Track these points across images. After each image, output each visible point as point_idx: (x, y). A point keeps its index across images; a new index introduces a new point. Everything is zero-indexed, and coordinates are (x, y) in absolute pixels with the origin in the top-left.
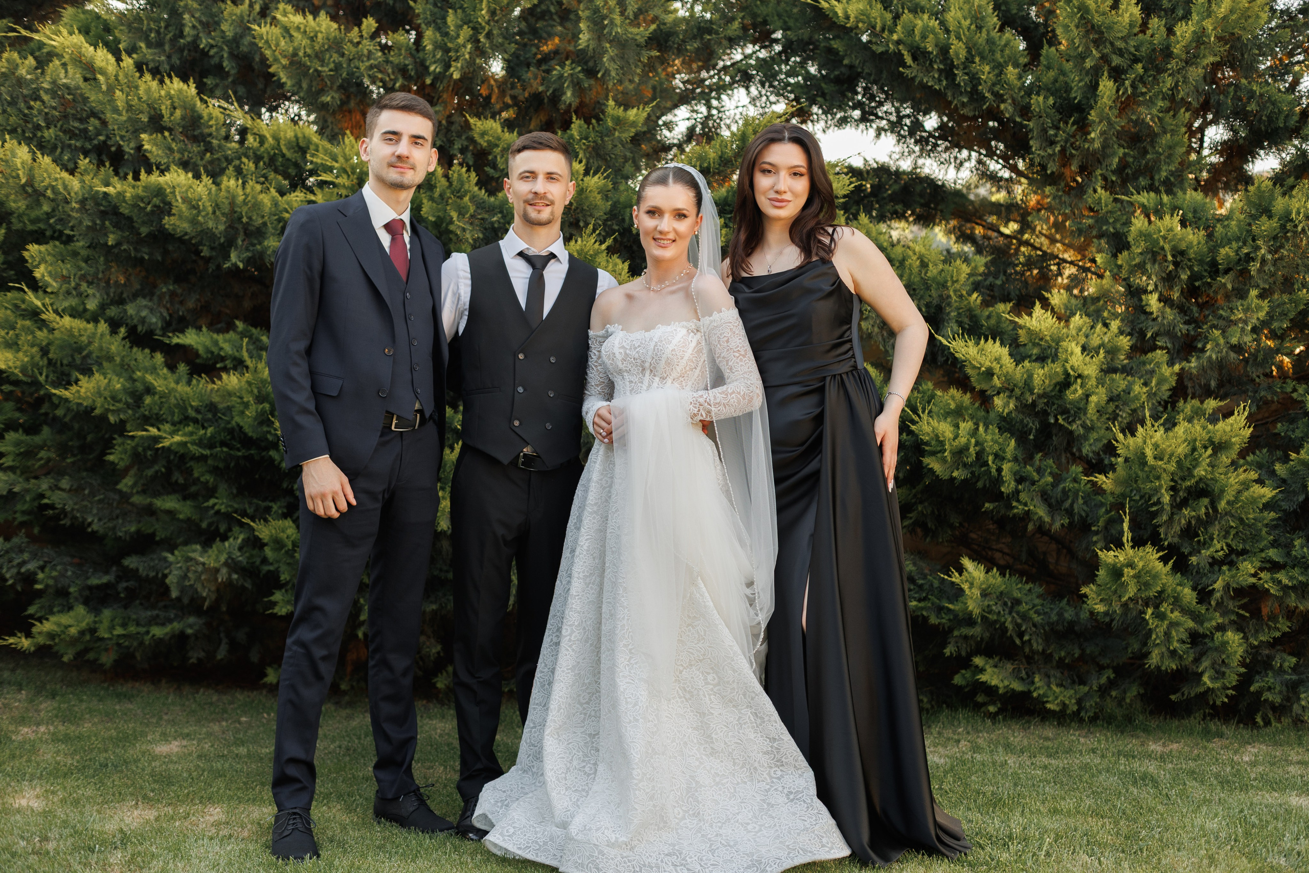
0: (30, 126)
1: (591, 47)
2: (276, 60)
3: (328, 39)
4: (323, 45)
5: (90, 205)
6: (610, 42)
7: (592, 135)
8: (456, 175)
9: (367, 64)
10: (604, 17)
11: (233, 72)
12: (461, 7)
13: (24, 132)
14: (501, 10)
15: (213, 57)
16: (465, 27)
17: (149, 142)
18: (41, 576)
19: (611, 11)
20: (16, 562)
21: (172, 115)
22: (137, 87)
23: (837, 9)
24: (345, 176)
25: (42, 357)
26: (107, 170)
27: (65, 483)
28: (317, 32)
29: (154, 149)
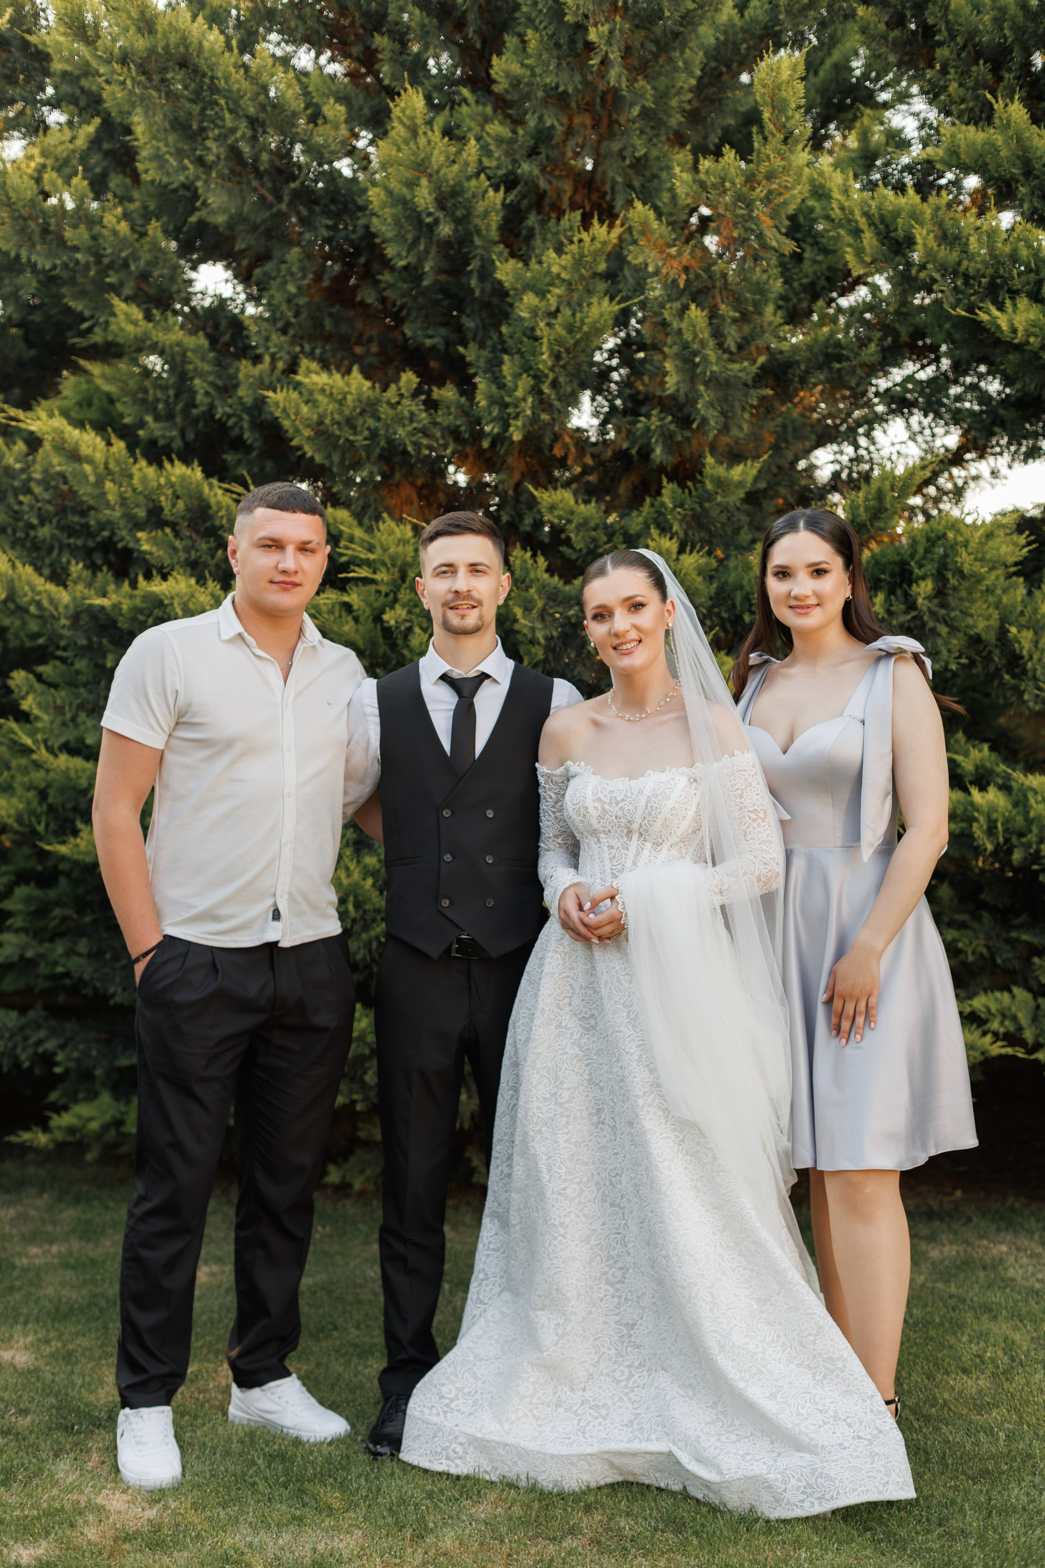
0: (21, 524)
1: (682, 391)
2: (297, 431)
3: (360, 401)
4: (354, 409)
5: (85, 619)
6: (706, 384)
7: (688, 501)
8: (518, 562)
9: (409, 428)
10: (695, 354)
11: (257, 444)
12: (519, 352)
13: (14, 532)
14: (568, 351)
15: (232, 428)
16: (525, 376)
17: (148, 540)
18: (60, 1057)
19: (703, 344)
20: (32, 1041)
21: (174, 506)
22: (131, 476)
23: (1000, 322)
24: (384, 570)
25: (40, 803)
26: (105, 576)
27: (83, 946)
28: (345, 394)
29: (154, 549)
